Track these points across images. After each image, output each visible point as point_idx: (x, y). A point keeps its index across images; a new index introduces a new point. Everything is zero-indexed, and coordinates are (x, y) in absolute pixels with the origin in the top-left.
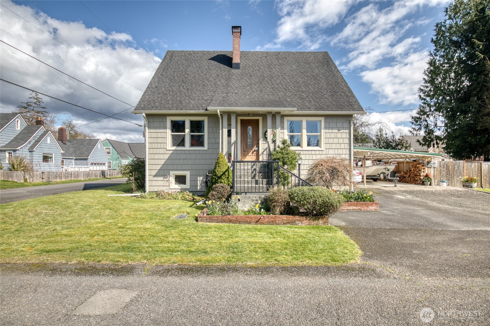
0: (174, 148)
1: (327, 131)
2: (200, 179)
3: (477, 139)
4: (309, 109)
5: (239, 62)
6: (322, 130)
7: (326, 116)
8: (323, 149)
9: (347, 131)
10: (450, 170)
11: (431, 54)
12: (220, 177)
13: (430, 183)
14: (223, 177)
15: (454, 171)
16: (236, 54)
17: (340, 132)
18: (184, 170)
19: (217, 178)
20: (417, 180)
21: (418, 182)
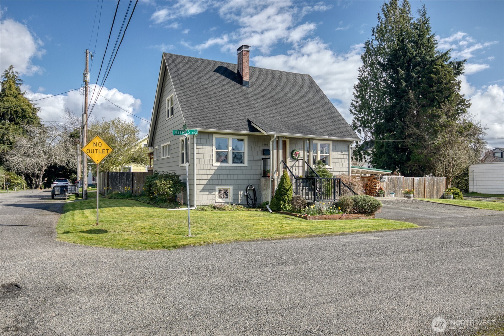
0: (219, 164)
1: (334, 153)
2: (241, 193)
3: (399, 156)
4: (323, 134)
5: (249, 80)
6: (331, 152)
7: (333, 141)
8: (331, 167)
9: (347, 153)
10: (395, 184)
11: (361, 70)
12: (288, 190)
13: (384, 194)
14: (290, 190)
15: (397, 184)
16: (245, 72)
17: (342, 154)
18: (227, 185)
19: (285, 191)
20: (373, 193)
21: (374, 194)
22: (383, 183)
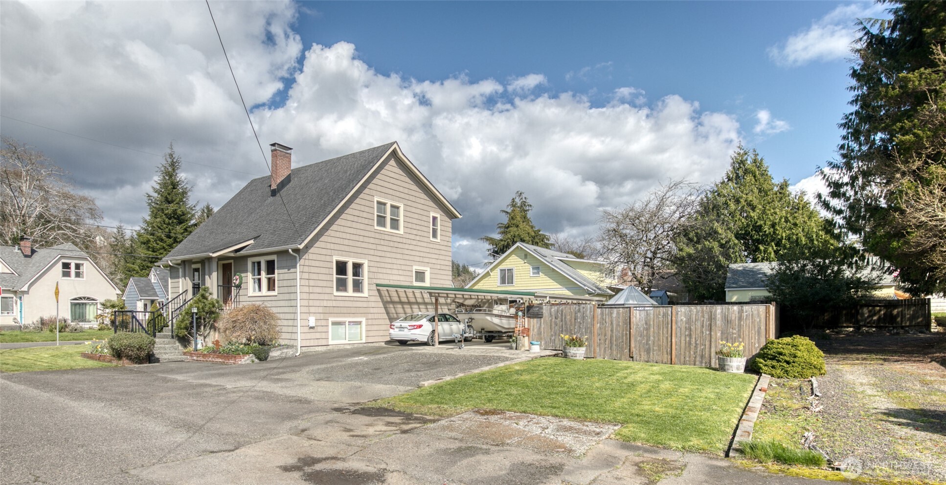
1: (280, 271)
6: (276, 271)
7: (276, 254)
8: (276, 294)
9: (295, 270)
10: (569, 323)
15: (575, 324)
17: (289, 272)
22: (535, 320)
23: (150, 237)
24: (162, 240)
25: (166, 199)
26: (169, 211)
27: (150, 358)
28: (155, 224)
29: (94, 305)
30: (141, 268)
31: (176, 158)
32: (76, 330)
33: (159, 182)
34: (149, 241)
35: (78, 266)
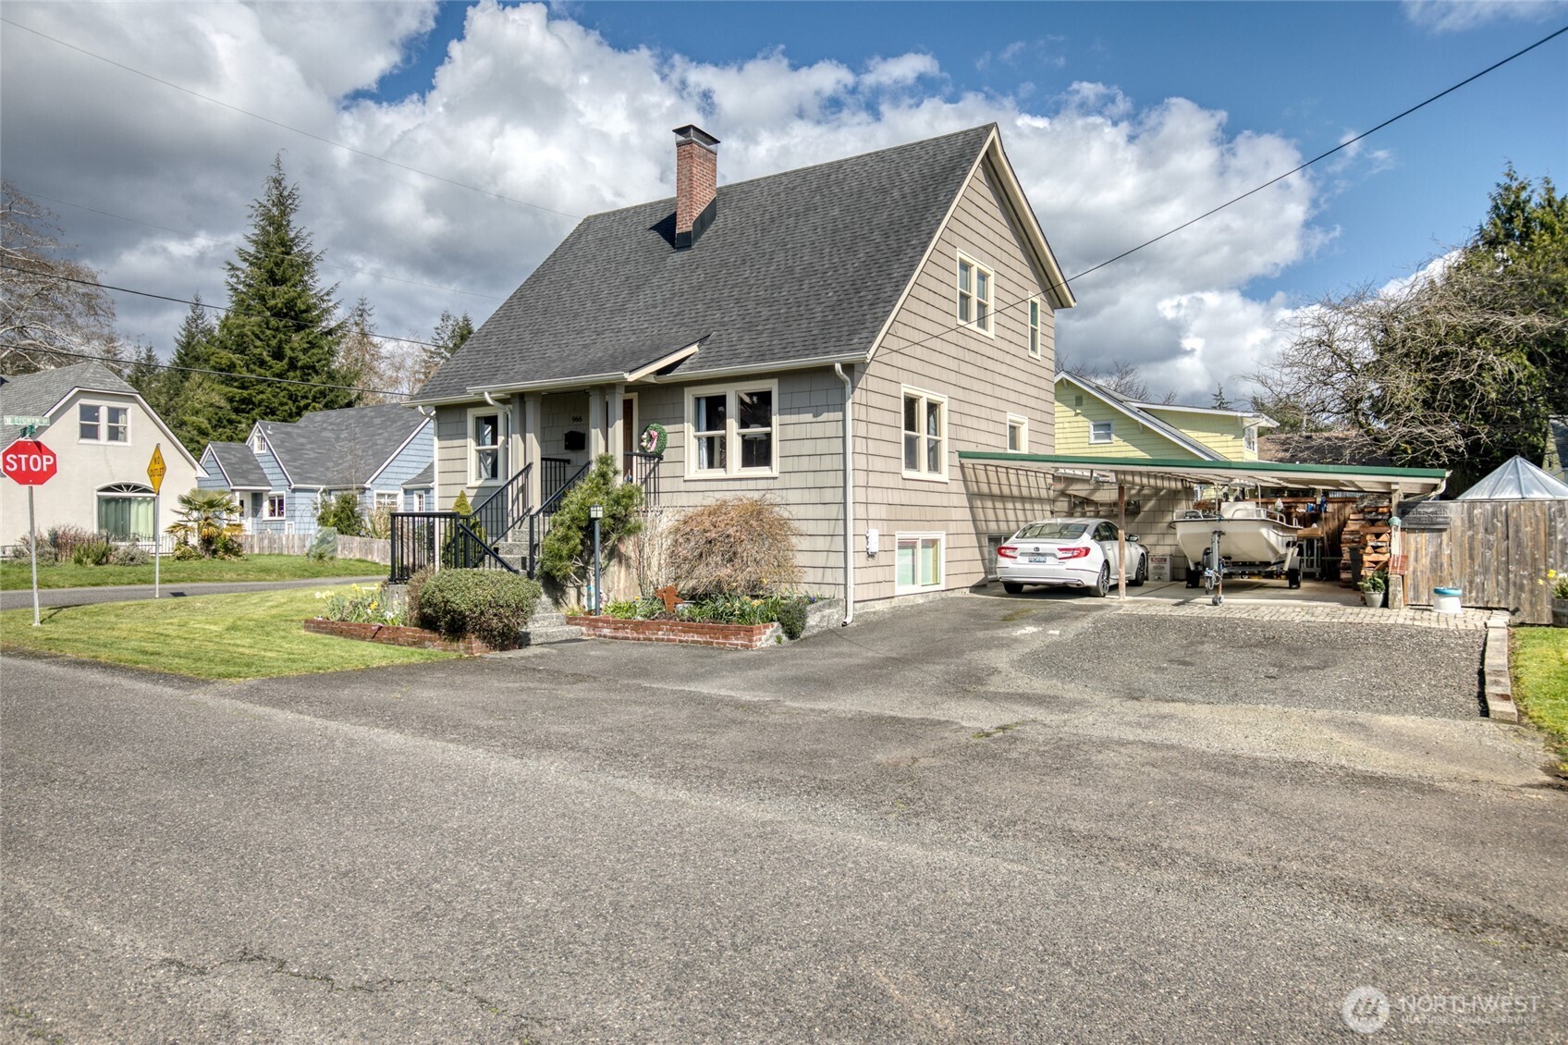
1: (788, 418)
5: (691, 228)
6: (774, 419)
8: (775, 473)
9: (839, 415)
13: (1385, 595)
15: (1549, 545)
16: (683, 207)
17: (819, 419)
22: (1426, 535)
23: (236, 358)
24: (262, 363)
25: (271, 273)
26: (278, 302)
27: (511, 638)
28: (247, 327)
29: (149, 503)
30: (214, 422)
31: (289, 189)
32: (132, 559)
33: (254, 238)
34: (232, 366)
35: (114, 414)
